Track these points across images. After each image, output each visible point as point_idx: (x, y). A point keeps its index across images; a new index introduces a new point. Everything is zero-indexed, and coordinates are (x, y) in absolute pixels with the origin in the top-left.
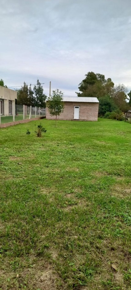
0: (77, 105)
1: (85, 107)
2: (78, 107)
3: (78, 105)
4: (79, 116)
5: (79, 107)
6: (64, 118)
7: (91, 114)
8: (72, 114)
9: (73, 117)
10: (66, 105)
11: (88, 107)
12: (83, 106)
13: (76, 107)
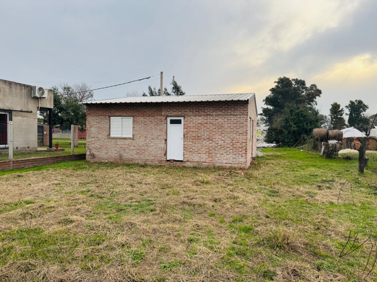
0: (175, 114)
1: (200, 119)
2: (179, 122)
3: (180, 113)
4: (185, 148)
5: (182, 119)
6: (136, 156)
7: (221, 142)
8: (163, 145)
9: (165, 154)
10: (143, 116)
11: (210, 119)
12: (196, 116)
13: (172, 122)
